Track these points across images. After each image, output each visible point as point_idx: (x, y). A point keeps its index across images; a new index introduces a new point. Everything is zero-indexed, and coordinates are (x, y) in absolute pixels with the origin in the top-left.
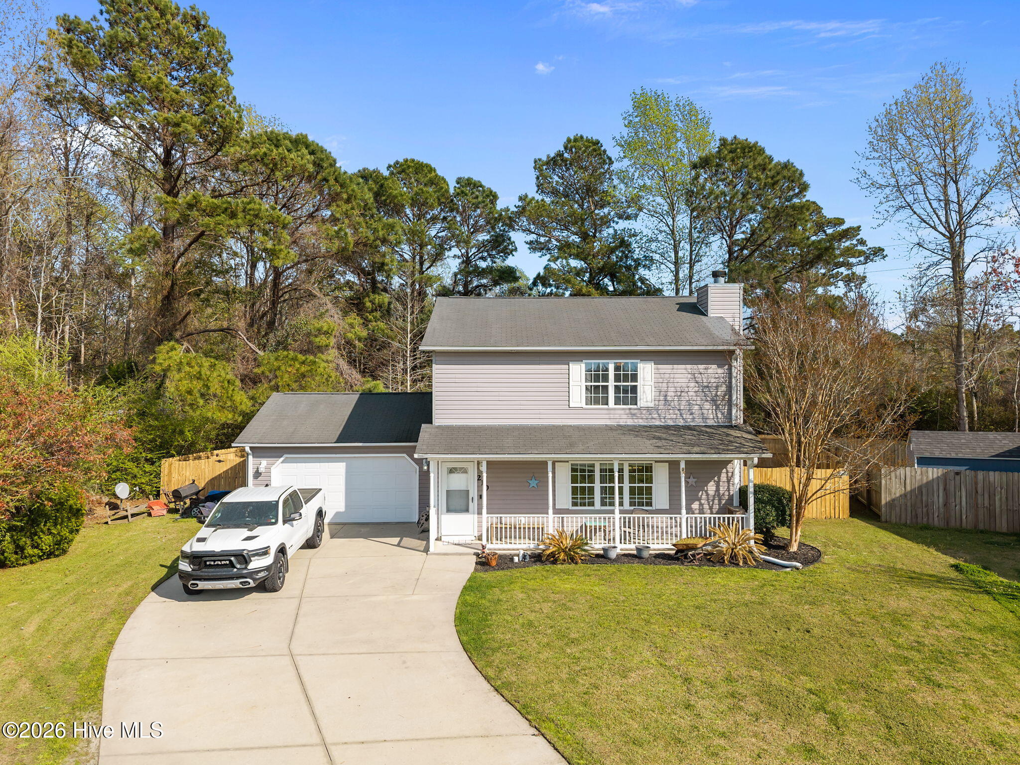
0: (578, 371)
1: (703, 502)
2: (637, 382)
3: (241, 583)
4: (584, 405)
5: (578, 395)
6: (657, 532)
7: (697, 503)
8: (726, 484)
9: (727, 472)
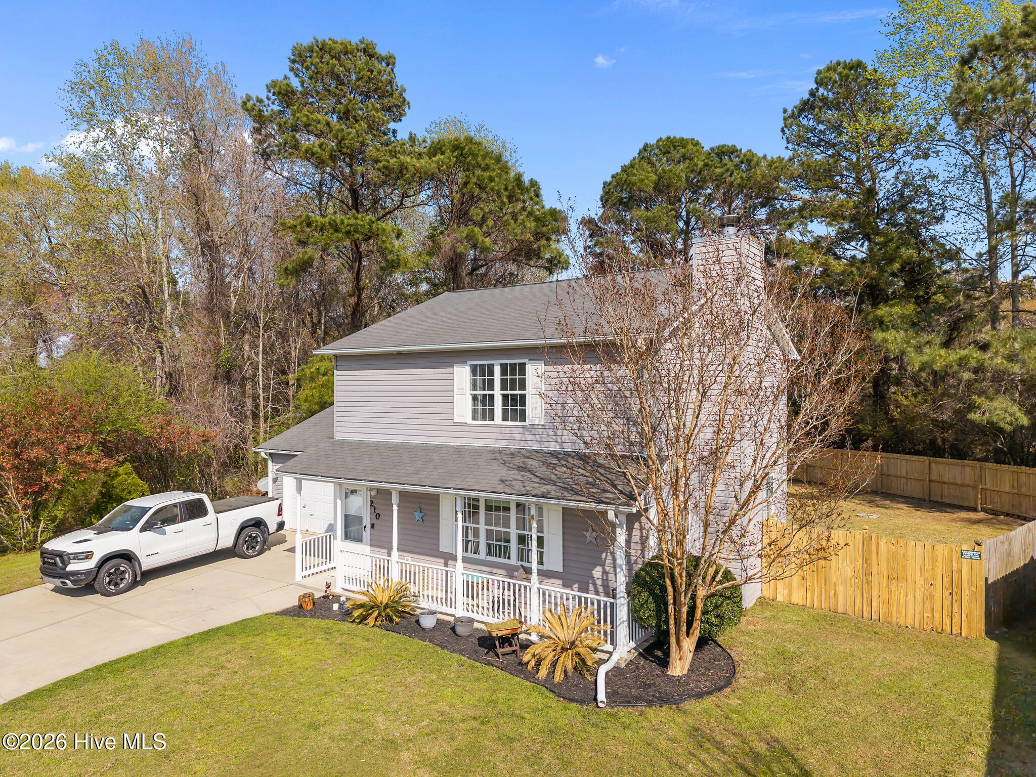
0: (462, 374)
1: (607, 568)
2: (525, 390)
3: (62, 582)
4: (469, 421)
5: (463, 408)
6: (550, 602)
7: (599, 569)
8: (639, 547)
9: (641, 529)
